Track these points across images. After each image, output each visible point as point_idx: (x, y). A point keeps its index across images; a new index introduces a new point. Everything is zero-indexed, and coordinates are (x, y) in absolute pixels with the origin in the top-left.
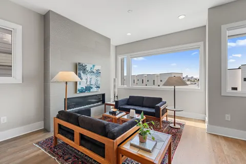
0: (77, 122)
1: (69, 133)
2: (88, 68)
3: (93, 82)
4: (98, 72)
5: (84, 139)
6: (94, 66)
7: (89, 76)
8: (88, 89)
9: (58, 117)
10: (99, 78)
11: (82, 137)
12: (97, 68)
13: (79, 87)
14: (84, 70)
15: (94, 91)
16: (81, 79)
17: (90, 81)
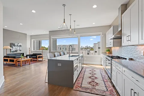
0: (9, 57)
1: (7, 60)
2: (16, 44)
3: (18, 49)
4: (20, 46)
5: (10, 61)
6: (18, 44)
7: (16, 47)
8: (16, 51)
9: (4, 57)
10: (20, 48)
11: (10, 60)
12: (20, 44)
13: (12, 50)
14: (14, 45)
15: (19, 52)
16: (13, 48)
17: (17, 49)
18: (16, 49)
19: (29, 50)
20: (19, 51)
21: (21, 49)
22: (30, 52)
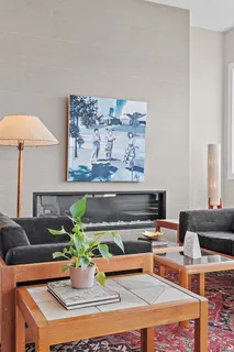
2: (102, 110)
3: (119, 151)
4: (136, 122)
6: (120, 103)
7: (104, 134)
8: (103, 171)
10: (138, 141)
12: (130, 107)
13: (71, 163)
14: (90, 118)
15: (123, 180)
16: (80, 141)
17: (109, 149)
18: (102, 155)
19: (211, 169)
20: (129, 175)
21: (140, 154)
22: (217, 184)
